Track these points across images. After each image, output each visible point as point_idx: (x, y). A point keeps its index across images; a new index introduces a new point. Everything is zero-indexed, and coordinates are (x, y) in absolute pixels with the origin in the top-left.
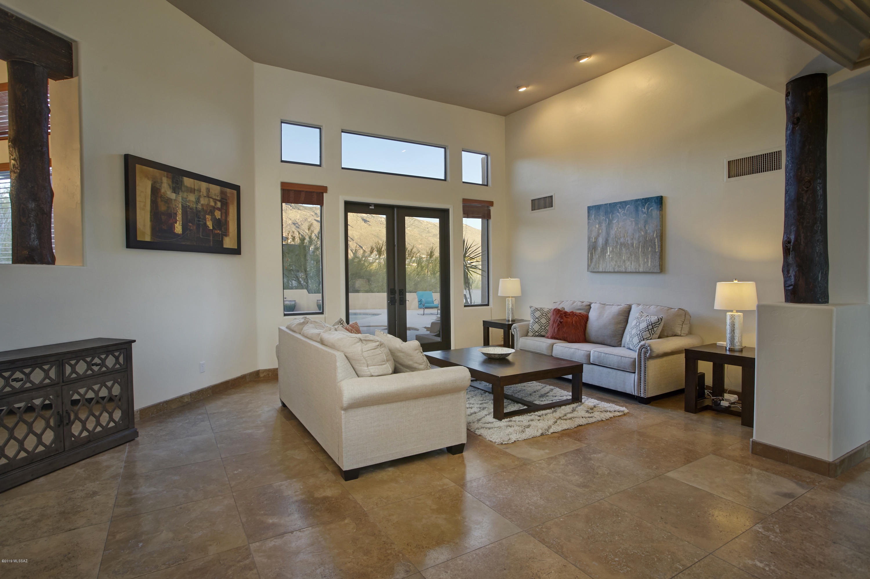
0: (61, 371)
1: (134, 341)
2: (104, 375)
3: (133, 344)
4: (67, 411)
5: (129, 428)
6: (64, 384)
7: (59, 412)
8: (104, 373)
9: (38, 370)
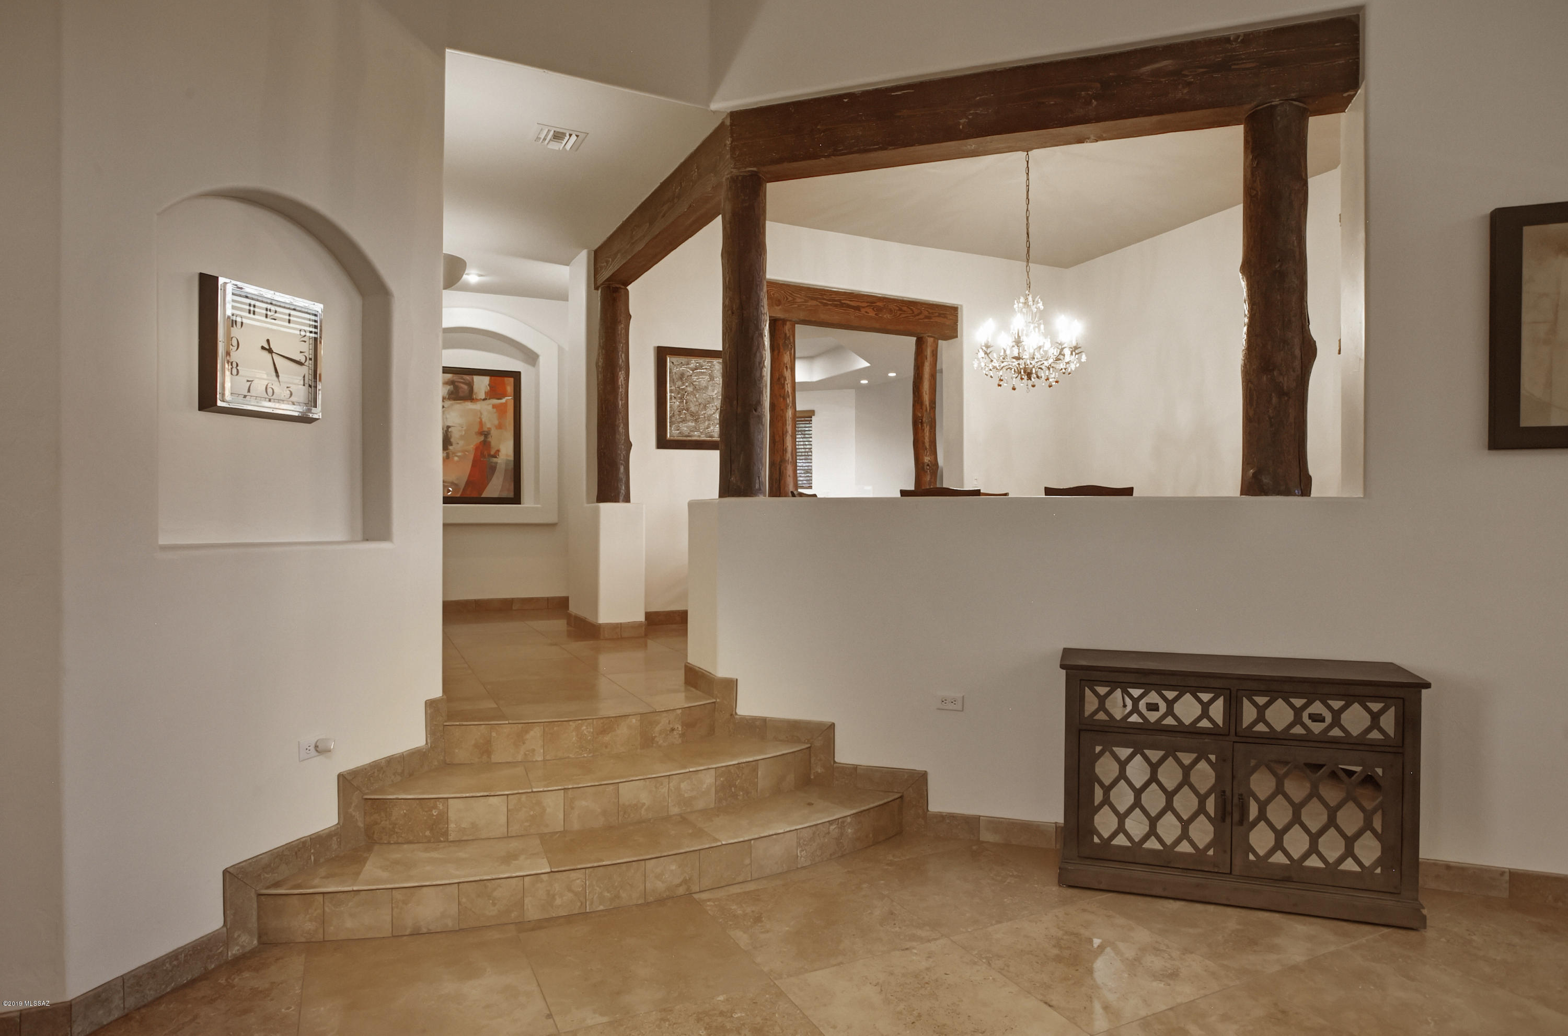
0: (1233, 711)
1: (1427, 685)
2: (1334, 746)
3: (1424, 691)
4: (1241, 795)
5: (1399, 894)
6: (1237, 739)
7: (1224, 792)
8: (1335, 741)
9: (1188, 697)
